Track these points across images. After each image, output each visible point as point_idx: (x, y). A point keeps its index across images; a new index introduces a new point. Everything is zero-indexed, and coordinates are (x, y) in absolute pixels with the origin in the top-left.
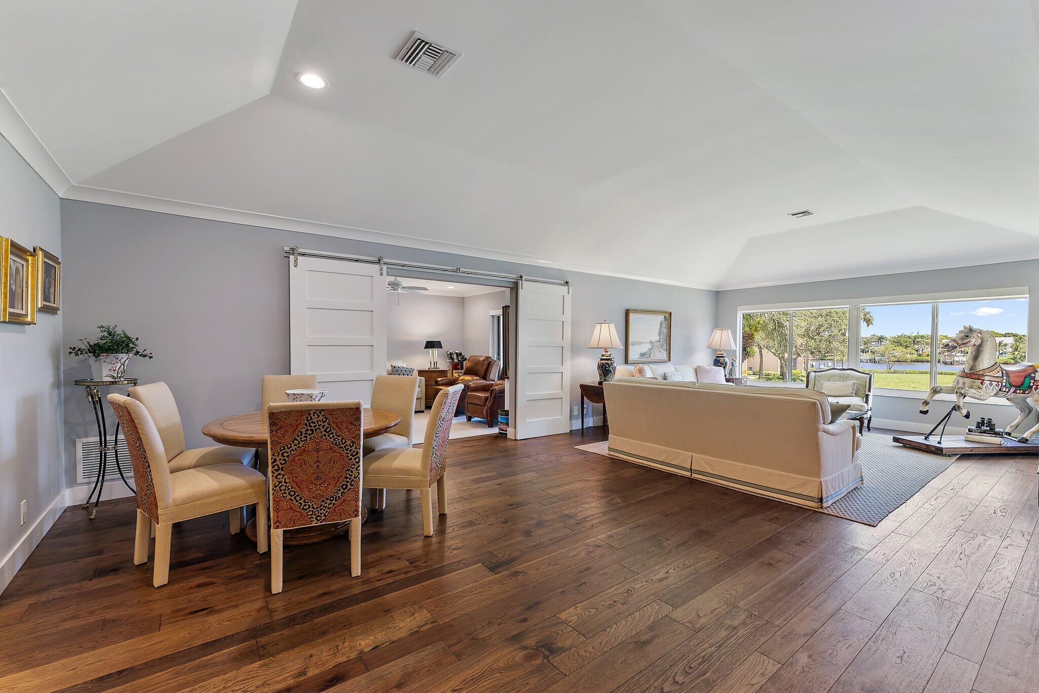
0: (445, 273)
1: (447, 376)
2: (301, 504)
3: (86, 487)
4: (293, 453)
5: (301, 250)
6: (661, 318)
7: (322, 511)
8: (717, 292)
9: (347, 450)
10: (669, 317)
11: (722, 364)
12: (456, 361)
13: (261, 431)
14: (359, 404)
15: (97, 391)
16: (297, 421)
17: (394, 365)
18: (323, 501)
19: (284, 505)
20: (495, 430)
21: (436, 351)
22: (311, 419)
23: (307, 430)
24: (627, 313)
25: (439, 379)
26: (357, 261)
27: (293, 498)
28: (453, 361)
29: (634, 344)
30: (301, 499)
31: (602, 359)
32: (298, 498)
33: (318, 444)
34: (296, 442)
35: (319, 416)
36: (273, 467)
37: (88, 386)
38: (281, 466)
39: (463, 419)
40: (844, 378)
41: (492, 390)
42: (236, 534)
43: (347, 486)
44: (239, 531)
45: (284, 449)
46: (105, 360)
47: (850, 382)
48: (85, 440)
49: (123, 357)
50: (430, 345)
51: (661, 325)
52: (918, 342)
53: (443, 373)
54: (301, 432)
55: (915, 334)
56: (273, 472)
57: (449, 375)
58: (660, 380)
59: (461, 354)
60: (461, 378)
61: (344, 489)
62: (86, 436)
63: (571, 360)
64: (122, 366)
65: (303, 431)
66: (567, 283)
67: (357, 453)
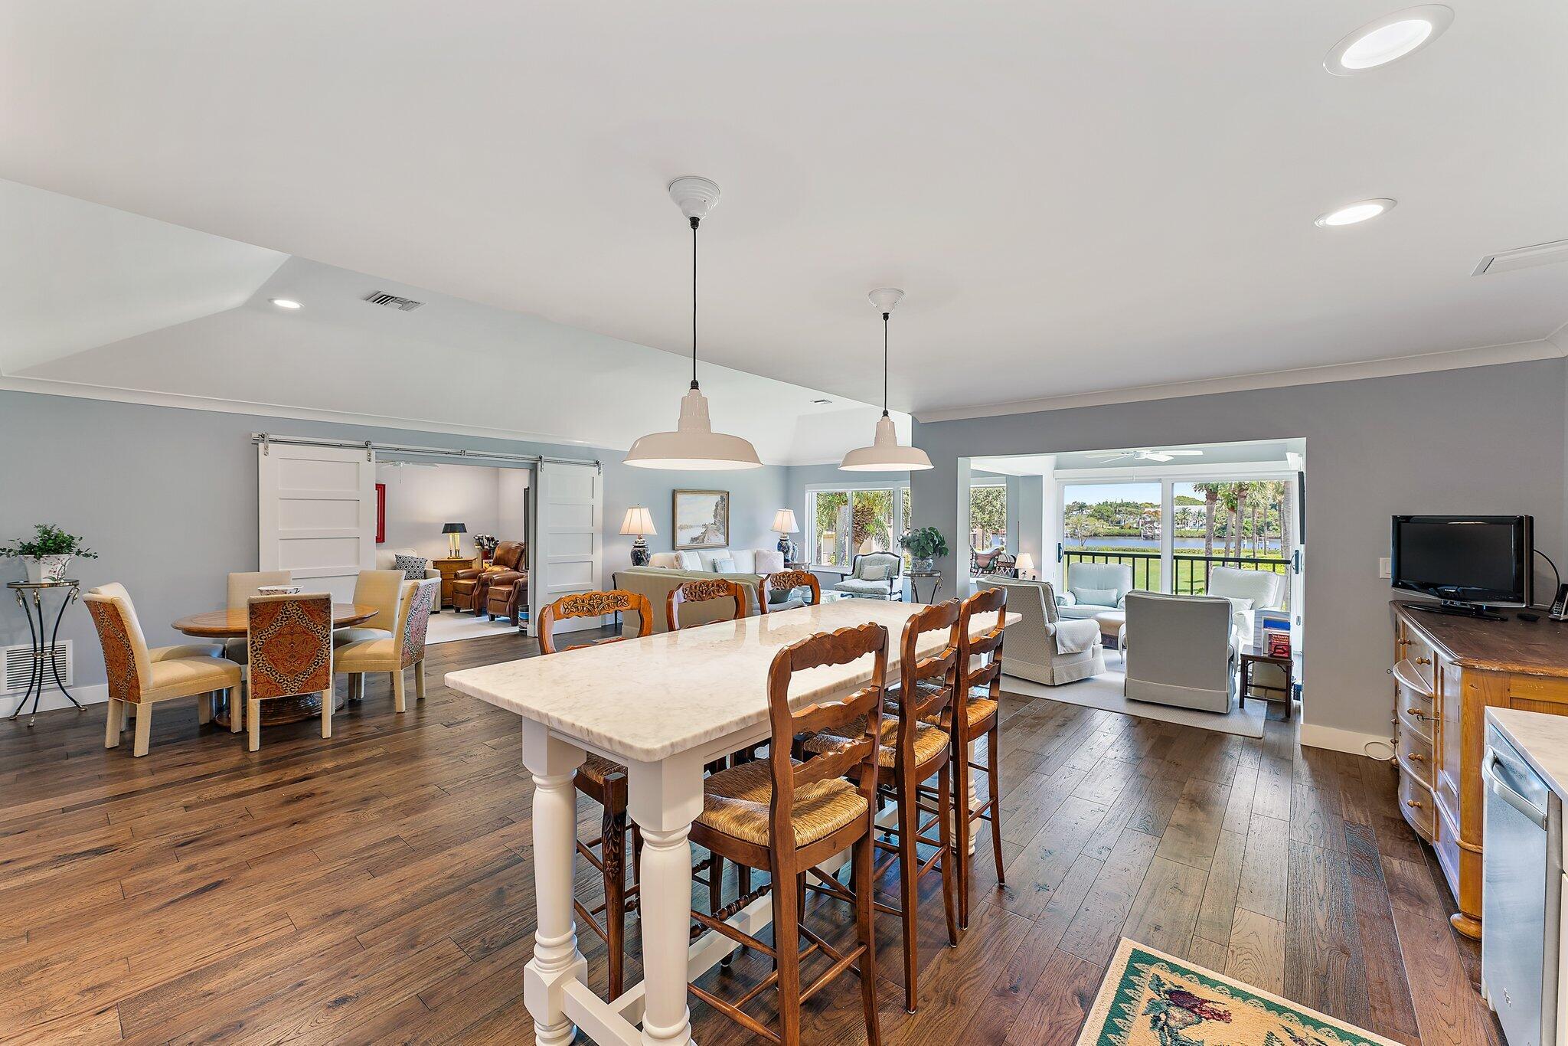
0: (448, 455)
1: (471, 568)
2: (277, 678)
3: (11, 699)
4: (269, 636)
5: (273, 437)
6: (717, 498)
7: (296, 684)
8: (788, 469)
9: (318, 633)
10: (725, 497)
11: (784, 548)
12: (486, 547)
13: (243, 622)
14: (329, 595)
15: (37, 594)
16: (274, 610)
17: (400, 554)
18: (297, 676)
19: (261, 679)
20: (517, 629)
21: (457, 535)
22: (286, 608)
23: (283, 617)
24: (674, 493)
25: (459, 572)
26: (340, 446)
27: (269, 673)
28: (483, 548)
29: (681, 528)
30: (276, 674)
31: (635, 547)
32: (274, 674)
33: (292, 628)
34: (273, 627)
35: (293, 606)
36: (252, 648)
37: (19, 589)
38: (259, 647)
39: (486, 619)
40: (881, 562)
41: (516, 583)
42: (205, 725)
43: (318, 663)
44: (208, 722)
45: (262, 633)
46: (45, 561)
47: (884, 566)
48: (10, 648)
49: (64, 557)
50: (450, 528)
51: (717, 506)
52: (1119, 511)
53: (467, 563)
54: (278, 619)
55: (1119, 502)
56: (251, 652)
57: (476, 566)
58: (709, 570)
59: (493, 539)
60: (490, 568)
61: (316, 665)
62: (12, 644)
63: (603, 546)
64: (63, 567)
65: (280, 618)
66: (597, 463)
67: (328, 636)
